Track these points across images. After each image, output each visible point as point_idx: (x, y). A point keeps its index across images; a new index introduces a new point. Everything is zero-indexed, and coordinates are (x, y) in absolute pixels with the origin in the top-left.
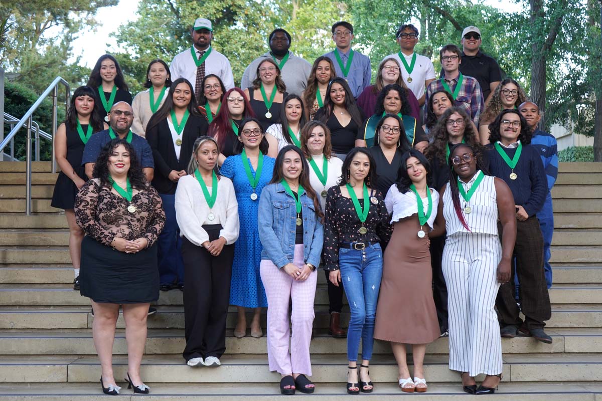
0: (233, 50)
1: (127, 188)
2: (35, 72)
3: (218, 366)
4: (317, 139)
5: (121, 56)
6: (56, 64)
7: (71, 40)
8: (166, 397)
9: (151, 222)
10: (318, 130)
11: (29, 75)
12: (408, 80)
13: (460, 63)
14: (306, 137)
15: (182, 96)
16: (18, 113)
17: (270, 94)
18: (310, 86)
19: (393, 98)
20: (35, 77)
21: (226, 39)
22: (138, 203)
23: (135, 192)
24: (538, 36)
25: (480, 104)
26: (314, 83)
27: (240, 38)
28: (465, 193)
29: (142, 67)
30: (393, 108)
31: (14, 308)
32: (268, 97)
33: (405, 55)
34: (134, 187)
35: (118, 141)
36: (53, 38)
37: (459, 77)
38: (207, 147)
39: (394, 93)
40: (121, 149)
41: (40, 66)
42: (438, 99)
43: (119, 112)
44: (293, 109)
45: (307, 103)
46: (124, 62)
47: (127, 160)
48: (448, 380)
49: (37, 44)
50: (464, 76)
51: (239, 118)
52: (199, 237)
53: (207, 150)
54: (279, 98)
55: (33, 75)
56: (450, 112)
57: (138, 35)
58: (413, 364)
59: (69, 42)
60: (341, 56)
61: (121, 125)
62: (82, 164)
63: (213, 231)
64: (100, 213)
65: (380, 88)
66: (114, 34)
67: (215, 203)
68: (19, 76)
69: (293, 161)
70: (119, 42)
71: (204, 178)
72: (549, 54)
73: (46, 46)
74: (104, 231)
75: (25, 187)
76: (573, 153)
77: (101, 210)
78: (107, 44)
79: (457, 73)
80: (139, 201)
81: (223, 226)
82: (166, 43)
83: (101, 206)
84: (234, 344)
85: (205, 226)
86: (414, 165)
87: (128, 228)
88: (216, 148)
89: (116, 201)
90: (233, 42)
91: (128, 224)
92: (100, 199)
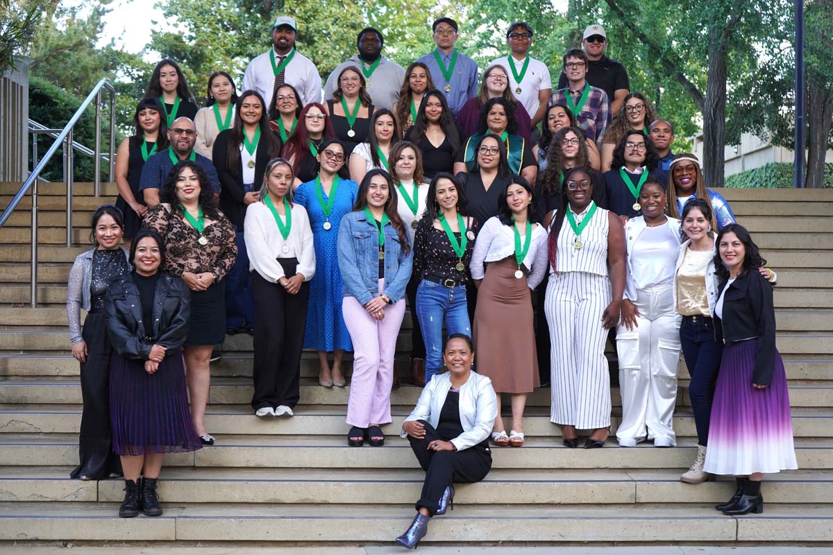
0: (321, 29)
1: (199, 217)
2: (54, 57)
3: (291, 416)
4: (407, 162)
5: (172, 37)
6: (84, 47)
7: (103, 12)
8: (233, 448)
9: (222, 256)
10: (407, 152)
11: (47, 61)
12: (517, 91)
13: (587, 71)
14: (394, 158)
15: (251, 111)
16: (40, 117)
17: (353, 109)
18: (403, 98)
19: (498, 114)
20: (54, 63)
21: (312, 13)
22: (210, 236)
23: (208, 223)
24: (715, 21)
25: (606, 122)
26: (407, 93)
27: (331, 12)
28: (575, 225)
29: (199, 52)
30: (497, 126)
31: (59, 353)
32: (351, 112)
33: (515, 60)
34: (207, 216)
35: (182, 165)
36: (76, 7)
37: (584, 88)
38: (281, 170)
39: (498, 108)
40: (187, 172)
41: (61, 49)
42: (554, 114)
43: (180, 131)
44: (384, 126)
45: (400, 118)
46: (176, 45)
47: (195, 183)
48: (548, 434)
49: (54, 15)
50: (591, 87)
51: (319, 138)
52: (274, 273)
53: (280, 174)
54: (363, 113)
55: (52, 60)
56: (566, 131)
57: (193, 6)
58: (512, 416)
59: (101, 15)
60: (443, 57)
61: (182, 145)
62: (140, 190)
63: (289, 265)
64: (168, 243)
65: (484, 101)
66: (161, 5)
67: (290, 233)
68: (34, 63)
69: (379, 188)
70: (166, 15)
71: (275, 206)
72: (730, 43)
73: (66, 17)
74: (172, 263)
75: (65, 213)
76: (773, 171)
77: (169, 239)
78: (152, 21)
79: (583, 83)
80: (211, 233)
81: (299, 260)
82: (230, 17)
83: (170, 235)
84: (310, 393)
85: (279, 260)
86: (515, 193)
87: (197, 262)
88: (290, 173)
89: (186, 232)
90: (321, 16)
91: (197, 258)
92: (170, 227)
